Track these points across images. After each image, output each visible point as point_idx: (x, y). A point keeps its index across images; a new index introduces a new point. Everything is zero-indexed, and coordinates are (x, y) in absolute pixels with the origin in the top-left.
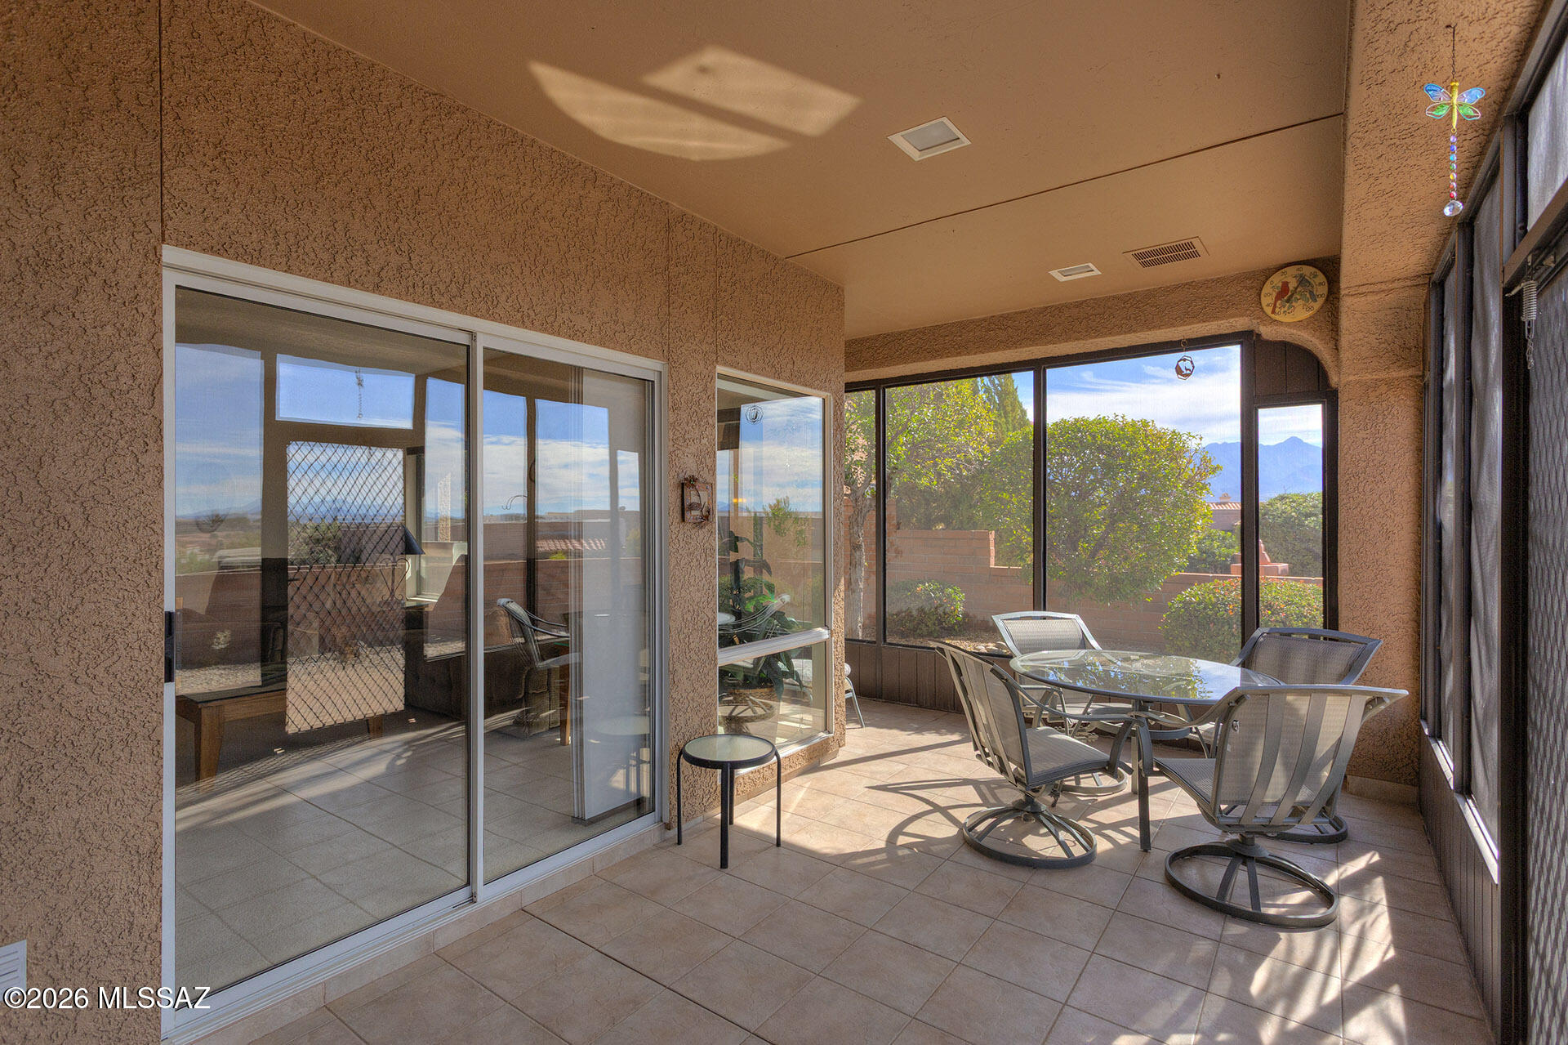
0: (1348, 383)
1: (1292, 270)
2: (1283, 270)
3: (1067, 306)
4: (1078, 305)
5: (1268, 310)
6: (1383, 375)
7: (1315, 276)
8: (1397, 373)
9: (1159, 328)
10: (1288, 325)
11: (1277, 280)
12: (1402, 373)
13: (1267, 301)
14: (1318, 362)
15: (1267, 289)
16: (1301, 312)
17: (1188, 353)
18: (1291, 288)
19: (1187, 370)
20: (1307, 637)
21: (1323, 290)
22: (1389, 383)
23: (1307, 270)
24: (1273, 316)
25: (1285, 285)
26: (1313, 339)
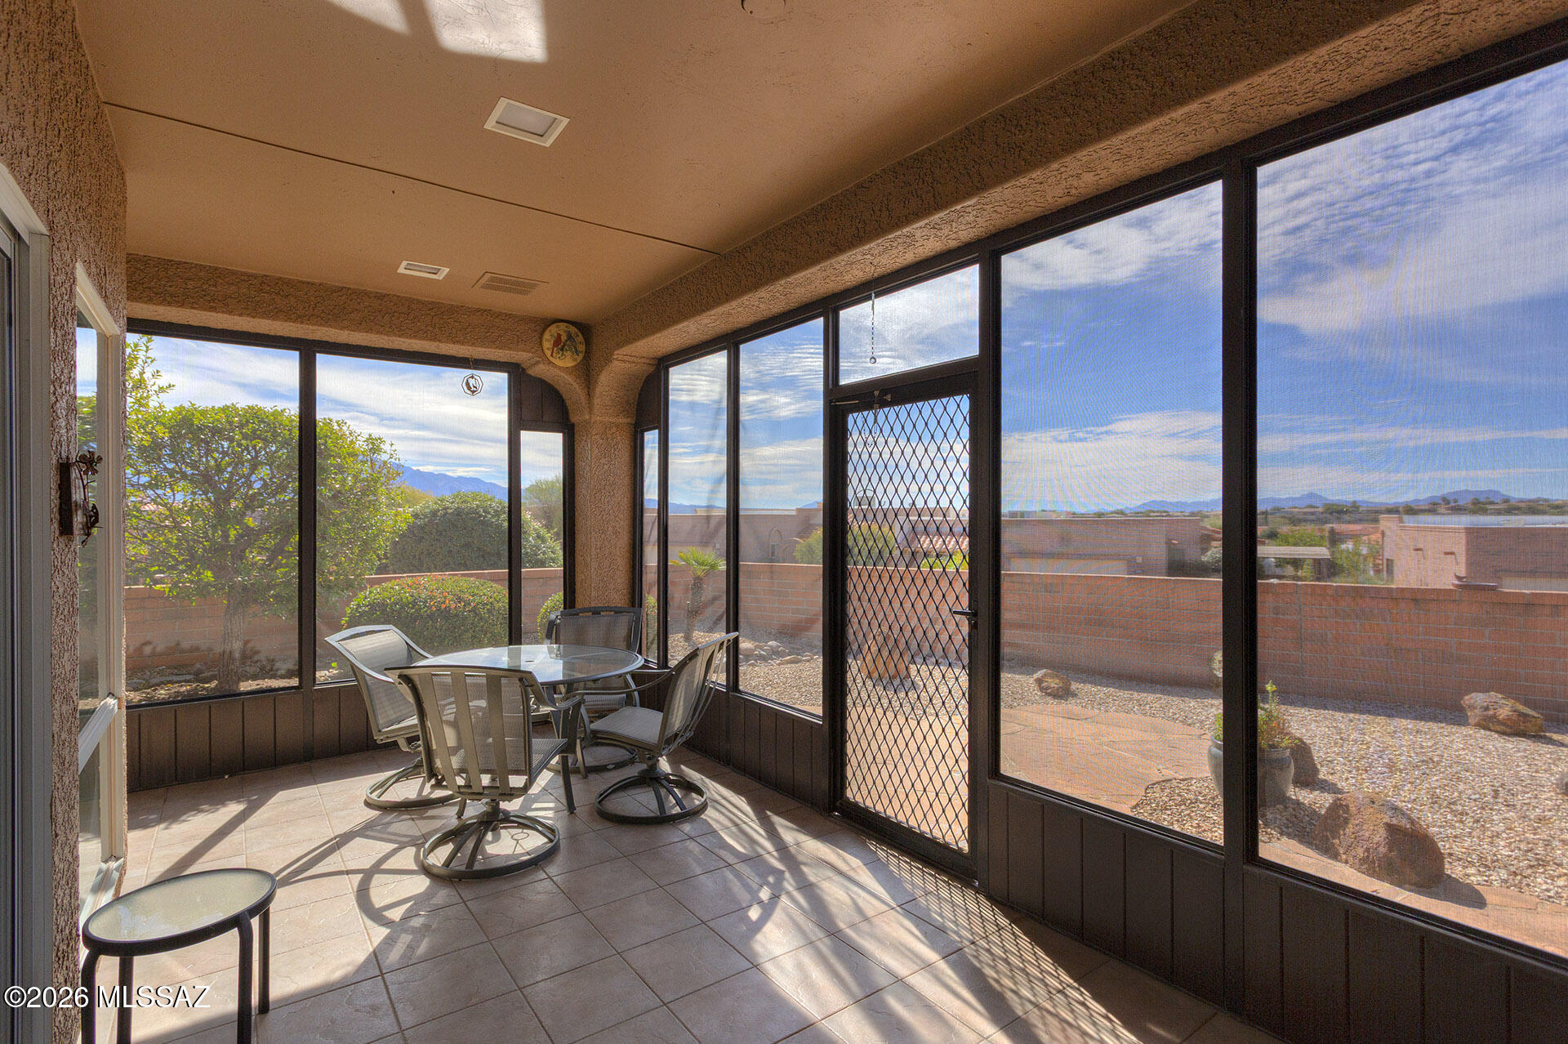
0: (596, 422)
1: (563, 325)
2: (558, 324)
3: (366, 293)
4: (381, 297)
5: (548, 353)
6: (612, 420)
7: (578, 336)
8: (622, 420)
9: (463, 345)
10: (560, 368)
11: (553, 329)
12: (625, 420)
13: (547, 344)
14: (563, 401)
15: (547, 336)
16: (567, 361)
17: (475, 372)
18: (563, 340)
19: (474, 387)
20: (590, 614)
21: (582, 348)
22: (617, 426)
23: (573, 329)
24: (551, 359)
25: (559, 336)
26: (574, 384)
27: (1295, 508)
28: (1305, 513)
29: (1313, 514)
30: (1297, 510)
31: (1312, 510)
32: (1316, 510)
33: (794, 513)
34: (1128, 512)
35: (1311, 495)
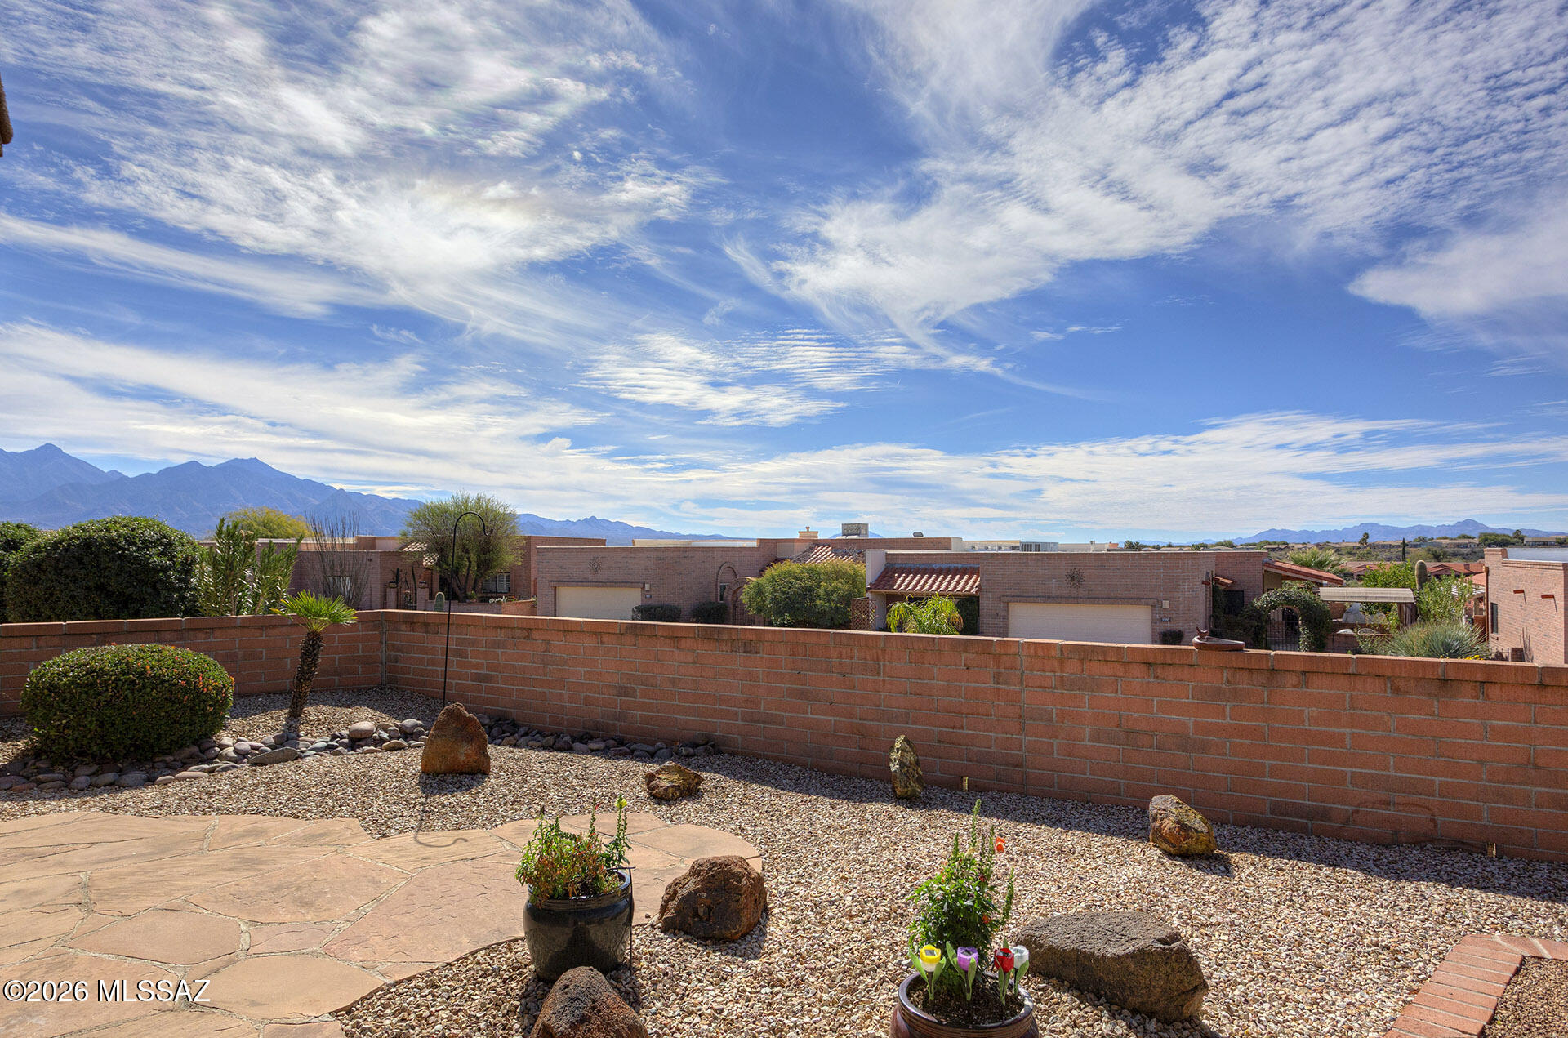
27: (1446, 538)
28: (1458, 546)
29: (1466, 546)
30: (1447, 541)
31: (1466, 541)
32: (1471, 541)
33: (755, 544)
34: (1235, 544)
35: (1467, 522)
